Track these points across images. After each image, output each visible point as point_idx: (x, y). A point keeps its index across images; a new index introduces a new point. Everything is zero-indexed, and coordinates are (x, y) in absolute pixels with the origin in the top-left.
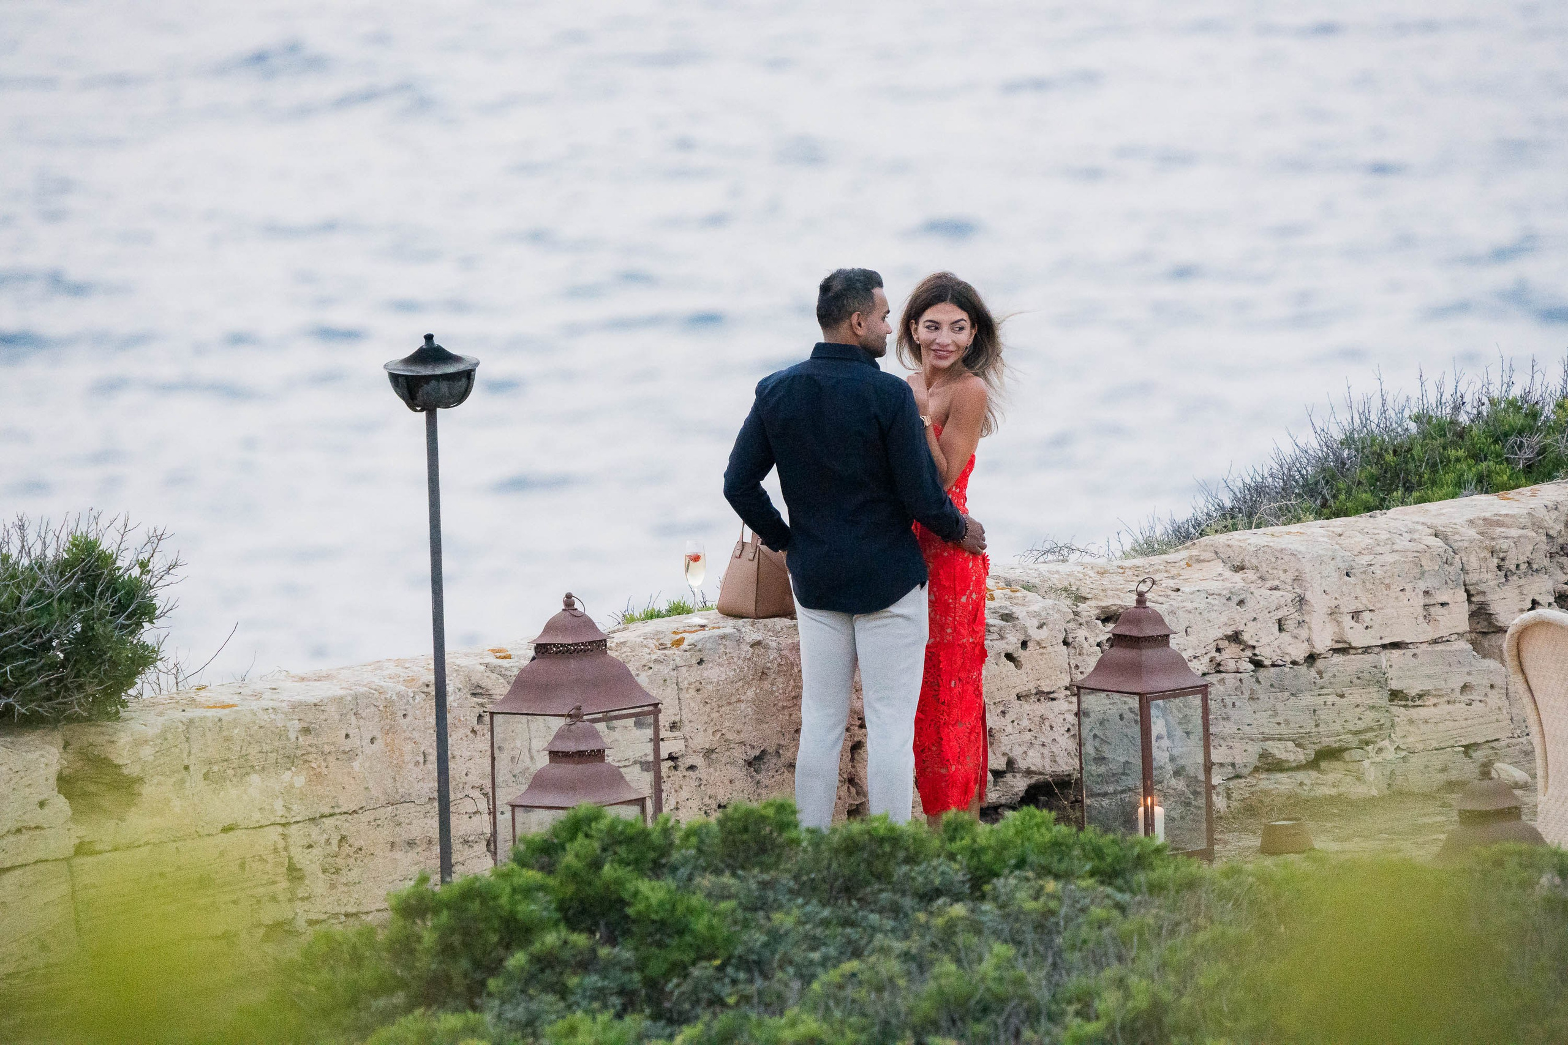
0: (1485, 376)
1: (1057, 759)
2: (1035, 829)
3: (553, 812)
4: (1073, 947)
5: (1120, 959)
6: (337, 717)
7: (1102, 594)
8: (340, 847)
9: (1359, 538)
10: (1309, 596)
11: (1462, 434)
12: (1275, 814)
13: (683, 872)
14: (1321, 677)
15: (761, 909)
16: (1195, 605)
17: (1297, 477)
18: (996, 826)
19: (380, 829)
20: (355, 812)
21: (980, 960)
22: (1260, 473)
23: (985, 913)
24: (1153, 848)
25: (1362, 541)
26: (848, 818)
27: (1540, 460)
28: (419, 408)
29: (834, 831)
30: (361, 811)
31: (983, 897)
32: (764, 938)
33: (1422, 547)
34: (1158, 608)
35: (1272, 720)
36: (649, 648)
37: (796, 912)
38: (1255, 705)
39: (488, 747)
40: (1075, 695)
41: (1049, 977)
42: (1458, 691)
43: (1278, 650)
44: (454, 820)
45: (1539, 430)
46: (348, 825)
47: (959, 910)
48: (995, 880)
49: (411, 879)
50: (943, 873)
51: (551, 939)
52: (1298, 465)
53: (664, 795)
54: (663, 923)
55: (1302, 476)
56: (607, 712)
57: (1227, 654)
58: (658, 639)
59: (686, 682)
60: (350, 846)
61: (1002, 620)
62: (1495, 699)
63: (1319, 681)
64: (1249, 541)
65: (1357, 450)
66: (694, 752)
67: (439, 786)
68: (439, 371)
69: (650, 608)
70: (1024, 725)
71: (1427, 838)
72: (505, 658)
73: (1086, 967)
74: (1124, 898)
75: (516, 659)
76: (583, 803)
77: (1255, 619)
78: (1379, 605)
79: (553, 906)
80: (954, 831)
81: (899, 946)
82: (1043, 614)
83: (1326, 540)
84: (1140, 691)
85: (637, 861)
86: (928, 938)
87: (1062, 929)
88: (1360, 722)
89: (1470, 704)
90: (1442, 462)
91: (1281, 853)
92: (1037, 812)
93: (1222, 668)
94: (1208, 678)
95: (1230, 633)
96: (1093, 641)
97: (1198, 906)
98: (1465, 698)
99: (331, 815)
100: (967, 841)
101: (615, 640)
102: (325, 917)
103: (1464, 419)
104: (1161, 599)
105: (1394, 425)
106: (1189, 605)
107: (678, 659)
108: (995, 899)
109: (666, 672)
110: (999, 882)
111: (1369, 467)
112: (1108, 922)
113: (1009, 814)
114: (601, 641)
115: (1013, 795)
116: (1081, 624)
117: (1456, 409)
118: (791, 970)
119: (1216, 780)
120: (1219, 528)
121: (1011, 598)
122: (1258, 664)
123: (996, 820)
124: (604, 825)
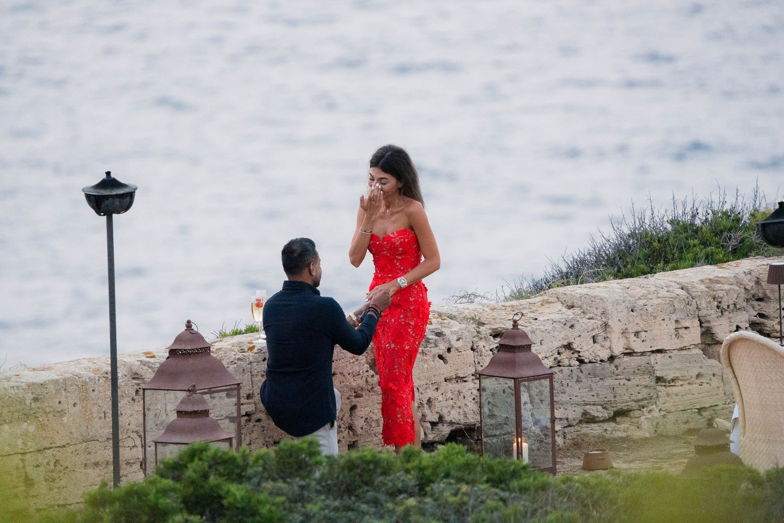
1: (468, 415)
2: (456, 455)
3: (179, 446)
6: (54, 391)
7: (493, 321)
8: (55, 466)
9: (639, 290)
10: (610, 323)
11: (696, 231)
12: (591, 448)
13: (255, 480)
14: (617, 369)
15: (300, 501)
16: (546, 328)
17: (604, 255)
18: (433, 454)
19: (78, 455)
20: (64, 446)
22: (583, 252)
23: (426, 503)
24: (521, 466)
25: (641, 293)
26: (349, 449)
27: (741, 246)
28: (102, 214)
29: (341, 457)
30: (67, 446)
31: (425, 495)
32: (301, 518)
33: (674, 295)
34: (525, 329)
35: (589, 393)
36: (235, 352)
37: (319, 504)
38: (579, 385)
39: (141, 408)
40: (478, 379)
42: (694, 377)
43: (592, 353)
44: (121, 450)
45: (741, 229)
46: (59, 453)
47: (412, 502)
48: (432, 485)
49: (96, 485)
50: (403, 481)
51: (178, 518)
52: (604, 248)
53: (243, 436)
54: (243, 509)
55: (607, 254)
56: (210, 388)
57: (563, 356)
58: (240, 347)
59: (256, 371)
60: (61, 466)
61: (437, 336)
62: (715, 382)
63: (616, 372)
64: (576, 291)
65: (637, 240)
66: (260, 411)
67: (113, 431)
68: (114, 193)
69: (235, 329)
70: (449, 396)
71: (677, 461)
72: (151, 357)
74: (505, 494)
75: (158, 358)
76: (197, 441)
77: (580, 336)
78: (650, 328)
79: (179, 500)
80: (409, 457)
82: (460, 333)
83: (620, 291)
84: (514, 377)
85: (228, 474)
86: (394, 518)
87: (470, 513)
88: (639, 395)
89: (701, 385)
90: (685, 247)
91: (593, 470)
92: (456, 446)
93: (561, 364)
94: (553, 369)
95: (565, 343)
96: (487, 348)
97: (547, 499)
98: (698, 381)
99: (50, 448)
100: (416, 463)
101: (216, 347)
102: (46, 507)
103: (698, 222)
104: (527, 324)
105: (659, 226)
106: (542, 328)
107: (251, 358)
108: (432, 495)
109: (245, 365)
110: (435, 486)
111: (644, 250)
112: (496, 509)
113: (440, 447)
114: (207, 348)
115: (442, 436)
116: (481, 338)
117: (694, 216)
119: (558, 427)
120: (560, 284)
121: (441, 323)
122: (581, 362)
123: (432, 451)
124: (210, 453)
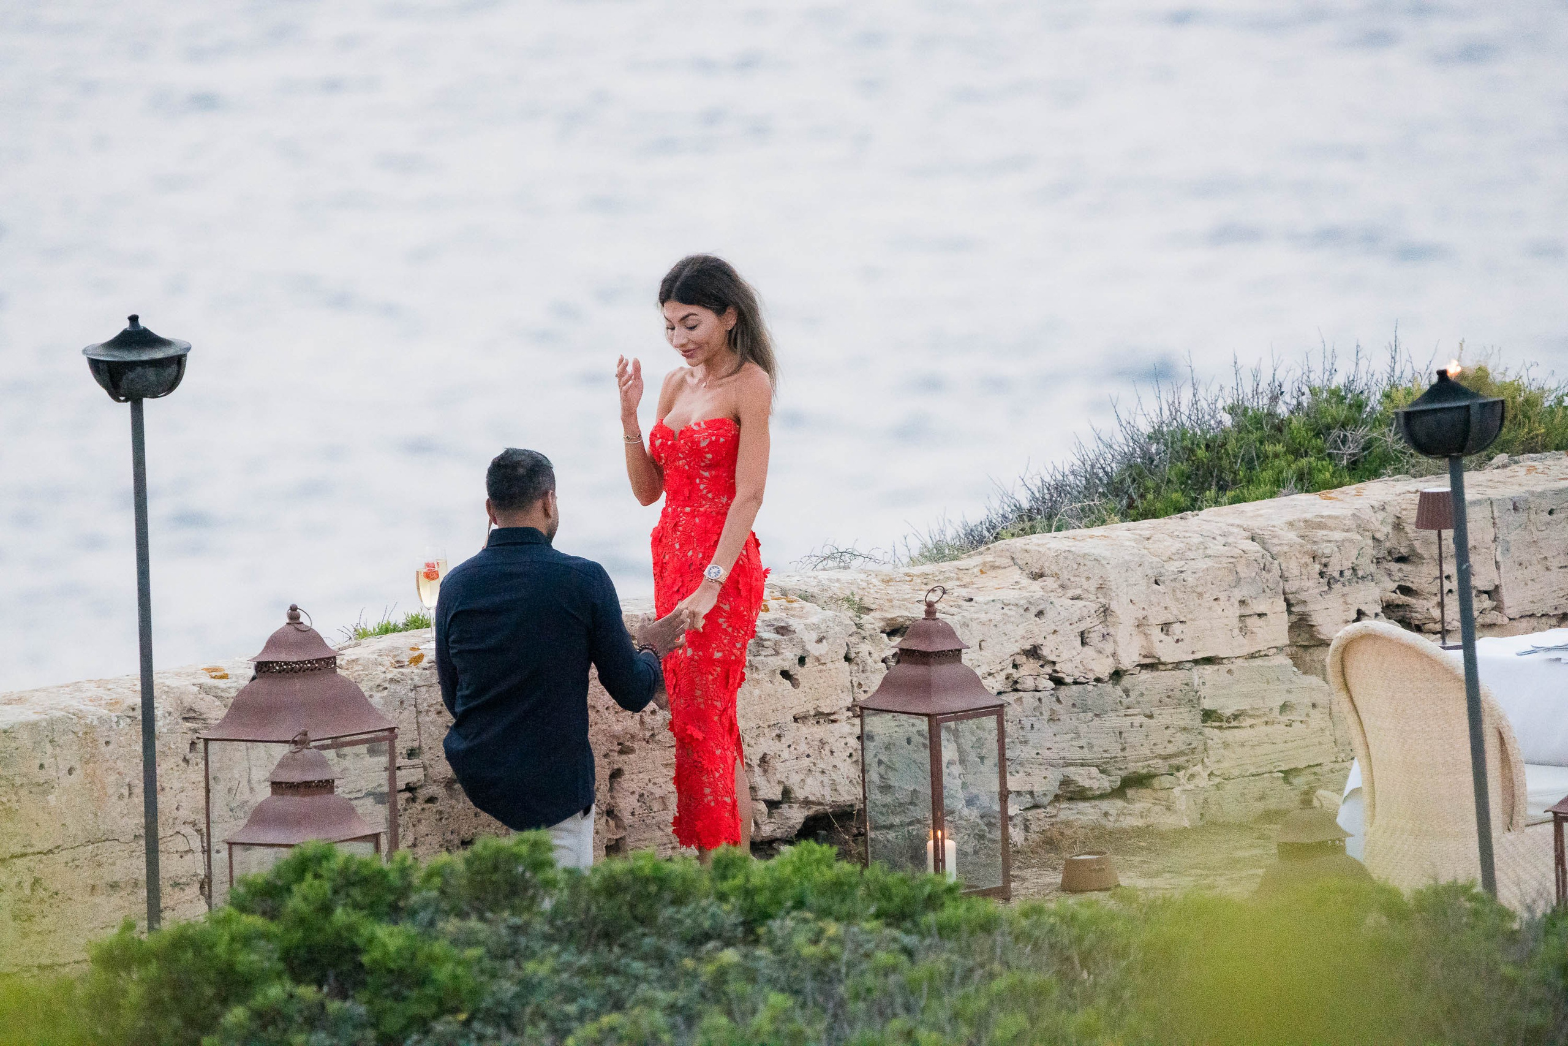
0: (1306, 363)
1: (838, 788)
2: (814, 866)
3: (275, 849)
4: (857, 996)
5: (908, 1009)
6: (30, 745)
7: (887, 604)
8: (33, 890)
9: (1169, 542)
10: (1114, 606)
11: (1280, 427)
12: (1077, 849)
13: (424, 916)
14: (1128, 696)
15: (512, 956)
16: (990, 616)
17: (1101, 475)
18: (772, 862)
19: (79, 869)
20: (51, 851)
21: (754, 1012)
22: (1061, 470)
23: (760, 958)
24: (943, 887)
25: (1173, 546)
26: (607, 855)
27: (1365, 456)
28: (122, 398)
30: (56, 851)
31: (756, 942)
32: (515, 989)
33: (1236, 552)
34: (948, 620)
35: (1074, 743)
36: (383, 666)
37: (550, 962)
38: (1055, 727)
39: (201, 777)
40: (858, 716)
41: (830, 1029)
42: (1276, 711)
43: (1080, 666)
44: (162, 858)
45: (1364, 422)
46: (42, 866)
47: (730, 956)
48: (770, 922)
49: (113, 927)
50: (713, 915)
51: (275, 991)
52: (1102, 462)
53: (400, 830)
54: (401, 972)
55: (1106, 473)
56: (336, 737)
57: (1023, 671)
58: (395, 656)
59: (425, 704)
60: (45, 889)
61: (778, 633)
62: (1317, 719)
63: (1126, 701)
64: (1048, 546)
65: (1166, 445)
66: (435, 781)
67: (146, 822)
68: (145, 357)
69: (385, 621)
70: (802, 750)
71: (1243, 874)
72: (222, 677)
73: (871, 1018)
74: (910, 940)
75: (234, 679)
76: (310, 840)
77: (1055, 632)
78: (1190, 616)
79: (276, 956)
80: (724, 869)
81: (664, 997)
82: (823, 627)
83: (1133, 544)
84: (928, 712)
85: (372, 905)
86: (696, 988)
87: (843, 976)
88: (1170, 745)
89: (1290, 725)
90: (1258, 457)
91: (1083, 891)
92: (816, 847)
93: (1019, 686)
94: (1004, 697)
95: (1028, 647)
96: (878, 656)
97: (993, 949)
98: (1284, 718)
99: (24, 855)
100: (739, 880)
101: (346, 658)
102: (16, 969)
103: (1282, 410)
104: (953, 610)
105: (1207, 417)
106: (983, 617)
107: (416, 678)
108: (770, 943)
109: (403, 692)
110: (775, 924)
111: (1179, 464)
112: (894, 969)
113: (785, 849)
114: (329, 658)
115: (790, 827)
116: (864, 638)
117: (1274, 399)
118: (543, 1025)
119: (1013, 810)
120: (1016, 531)
121: (787, 609)
122: (1058, 682)
123: (771, 856)
124: (336, 864)
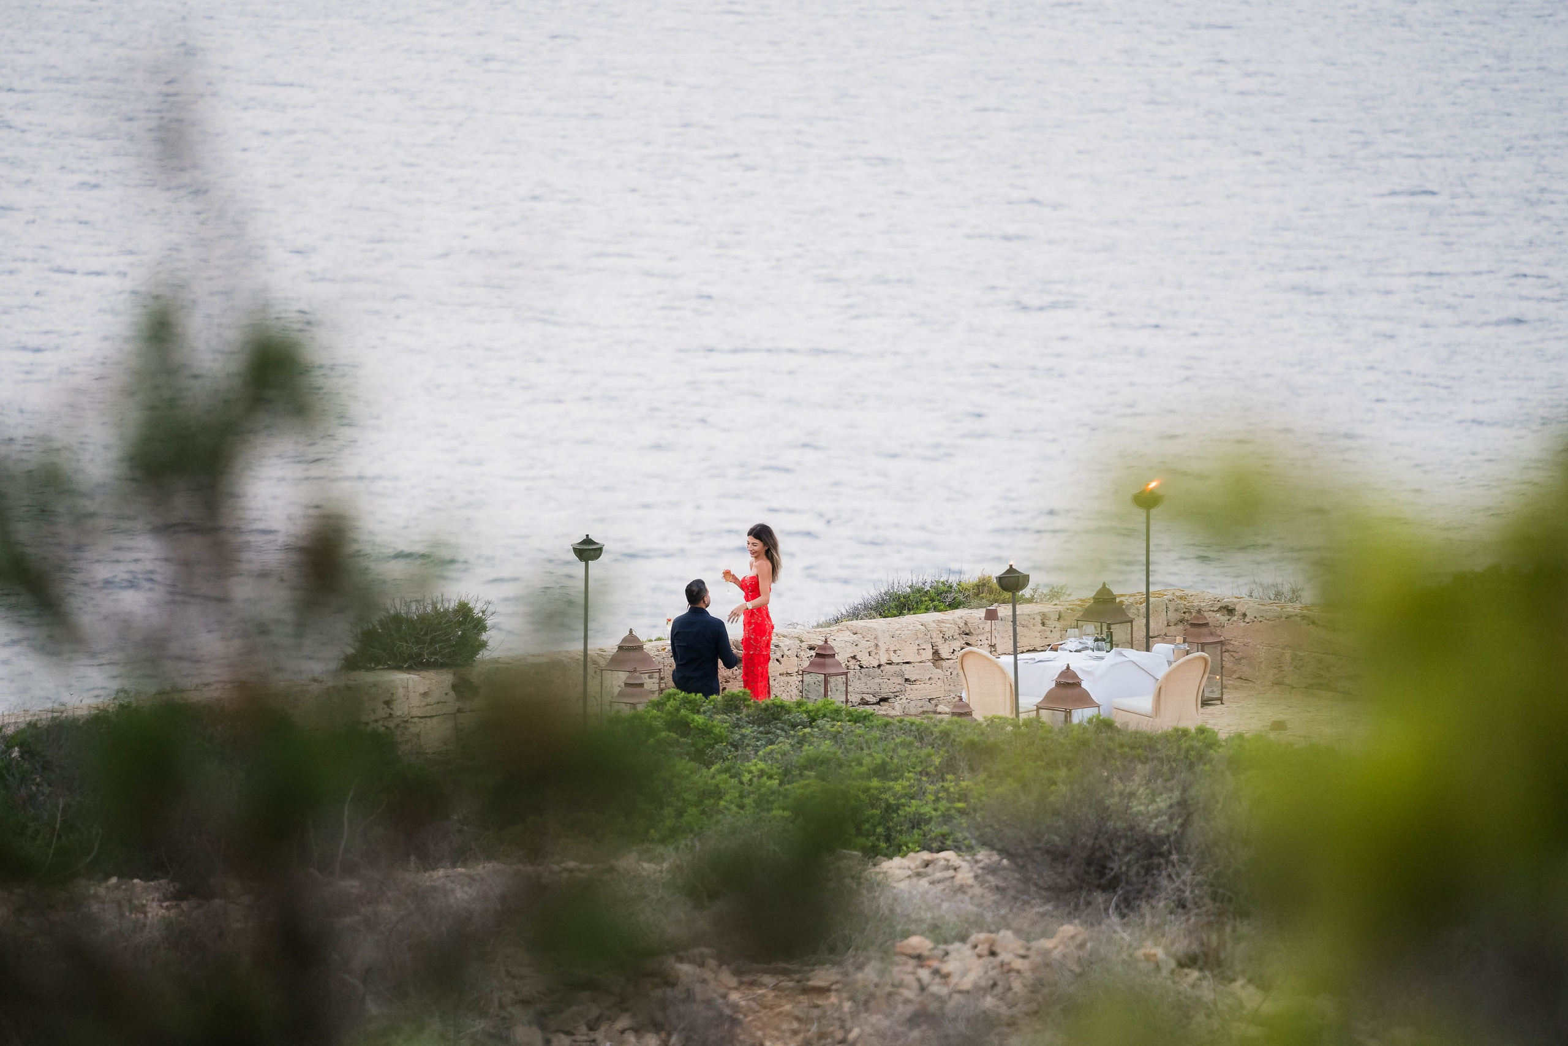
7: (810, 640)
9: (896, 625)
10: (879, 644)
11: (926, 593)
14: (882, 673)
22: (858, 602)
25: (898, 626)
28: (582, 561)
33: (917, 629)
34: (829, 646)
35: (866, 687)
36: (655, 651)
38: (861, 681)
40: (800, 675)
42: (927, 680)
43: (868, 662)
45: (952, 592)
55: (872, 604)
56: (644, 671)
57: (850, 663)
58: (659, 648)
62: (940, 683)
63: (882, 675)
64: (858, 624)
65: (890, 596)
68: (590, 548)
70: (782, 685)
72: (608, 650)
75: (612, 651)
77: (861, 651)
78: (902, 649)
82: (790, 646)
83: (884, 625)
84: (824, 673)
88: (895, 689)
90: (920, 601)
93: (851, 668)
94: (846, 671)
95: (852, 656)
96: (806, 656)
101: (646, 647)
103: (926, 588)
104: (832, 642)
106: (840, 645)
111: (895, 602)
114: (641, 646)
116: (802, 650)
117: (924, 584)
122: (862, 667)
